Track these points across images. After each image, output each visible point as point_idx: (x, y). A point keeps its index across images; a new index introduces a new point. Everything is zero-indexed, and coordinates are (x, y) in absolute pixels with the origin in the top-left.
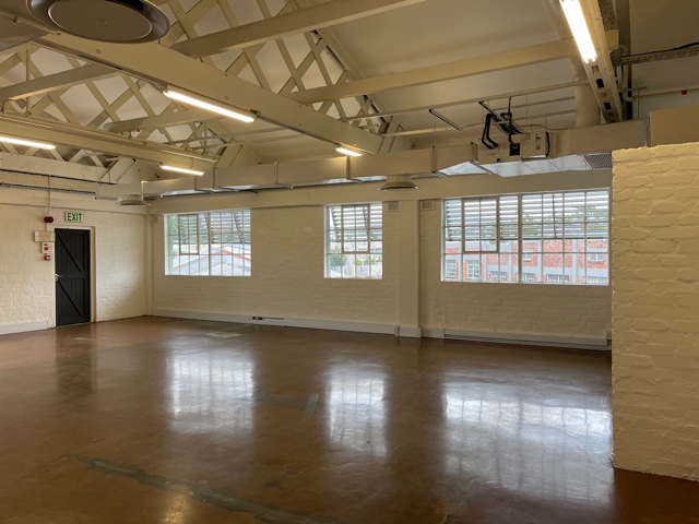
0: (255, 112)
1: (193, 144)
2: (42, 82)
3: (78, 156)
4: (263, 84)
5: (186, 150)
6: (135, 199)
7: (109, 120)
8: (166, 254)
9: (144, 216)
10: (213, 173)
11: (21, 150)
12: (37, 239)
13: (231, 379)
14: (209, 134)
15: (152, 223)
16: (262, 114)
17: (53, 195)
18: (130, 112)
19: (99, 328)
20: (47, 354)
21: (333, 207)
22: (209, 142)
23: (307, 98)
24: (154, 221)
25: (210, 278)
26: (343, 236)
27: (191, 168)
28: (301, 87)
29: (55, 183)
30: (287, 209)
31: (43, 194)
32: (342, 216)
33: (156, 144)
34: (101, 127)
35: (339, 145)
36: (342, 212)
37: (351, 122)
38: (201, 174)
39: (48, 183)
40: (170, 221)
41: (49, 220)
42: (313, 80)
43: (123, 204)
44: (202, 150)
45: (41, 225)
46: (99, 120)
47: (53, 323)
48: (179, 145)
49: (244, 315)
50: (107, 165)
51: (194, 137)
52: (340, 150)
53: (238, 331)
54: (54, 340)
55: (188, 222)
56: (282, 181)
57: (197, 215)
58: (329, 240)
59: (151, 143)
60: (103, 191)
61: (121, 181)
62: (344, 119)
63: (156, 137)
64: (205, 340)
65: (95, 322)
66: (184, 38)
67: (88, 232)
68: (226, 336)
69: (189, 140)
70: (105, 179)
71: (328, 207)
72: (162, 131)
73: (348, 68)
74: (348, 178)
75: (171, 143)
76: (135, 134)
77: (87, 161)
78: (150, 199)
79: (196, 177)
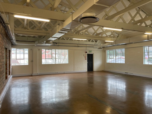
0: (122, 28)
1: (111, 36)
2: (85, 28)
3: (91, 41)
4: (124, 22)
5: (110, 37)
6: (100, 48)
7: (96, 33)
8: (107, 58)
9: (103, 51)
10: (115, 41)
11: (82, 41)
12: (85, 56)
13: (118, 85)
14: (115, 33)
15: (104, 52)
16: (124, 28)
17: (87, 48)
18: (100, 31)
19: (94, 72)
20: (86, 76)
21: (146, 47)
22: (115, 35)
23: (136, 23)
24: (105, 52)
25: (116, 63)
26: (149, 54)
27: (111, 41)
28: (134, 21)
29: (87, 46)
30: (134, 48)
31: (85, 48)
32: (149, 49)
33: (104, 37)
34: (94, 35)
35: (145, 32)
36: (149, 48)
37: (149, 26)
38: (113, 42)
39: (86, 46)
40: (108, 52)
41: (86, 52)
42: (138, 18)
43: (98, 49)
44: (113, 37)
45: (85, 53)
46: (94, 33)
47: (87, 71)
48: (109, 36)
49: (123, 72)
50: (96, 42)
51: (112, 34)
52: (146, 33)
53: (121, 75)
54: (87, 74)
55: (111, 52)
56: (131, 42)
57: (113, 50)
58: (145, 55)
59: (103, 37)
60: (95, 46)
61: (98, 44)
62: (146, 26)
63: (104, 35)
64: (114, 77)
65: (94, 71)
66: (107, 17)
67: (93, 54)
68: (118, 76)
69: (111, 35)
70: (95, 44)
71: (144, 47)
72: (105, 34)
73: (147, 13)
74: (148, 40)
75: (107, 36)
76: (100, 35)
77: (93, 41)
78: (104, 47)
79: (112, 42)
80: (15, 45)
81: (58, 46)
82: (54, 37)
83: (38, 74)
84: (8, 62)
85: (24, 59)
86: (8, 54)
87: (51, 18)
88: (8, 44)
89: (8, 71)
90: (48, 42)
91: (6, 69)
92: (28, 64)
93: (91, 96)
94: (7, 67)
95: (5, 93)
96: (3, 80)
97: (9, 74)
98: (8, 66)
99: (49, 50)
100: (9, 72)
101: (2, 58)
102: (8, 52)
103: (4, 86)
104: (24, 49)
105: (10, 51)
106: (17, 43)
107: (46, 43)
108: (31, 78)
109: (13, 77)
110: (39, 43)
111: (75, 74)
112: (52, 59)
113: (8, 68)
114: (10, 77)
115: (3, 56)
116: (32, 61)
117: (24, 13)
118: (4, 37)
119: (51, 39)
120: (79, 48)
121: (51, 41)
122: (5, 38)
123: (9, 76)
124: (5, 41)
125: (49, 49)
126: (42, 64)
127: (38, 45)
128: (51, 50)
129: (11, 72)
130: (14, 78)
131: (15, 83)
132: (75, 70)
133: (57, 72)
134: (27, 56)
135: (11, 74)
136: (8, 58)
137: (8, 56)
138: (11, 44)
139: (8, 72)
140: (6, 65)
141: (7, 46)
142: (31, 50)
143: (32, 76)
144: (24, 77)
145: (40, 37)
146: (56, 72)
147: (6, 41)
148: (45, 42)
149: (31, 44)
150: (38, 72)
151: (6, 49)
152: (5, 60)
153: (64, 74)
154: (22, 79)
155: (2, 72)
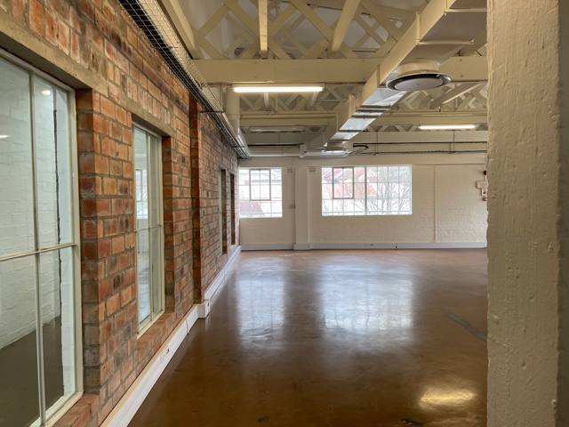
12: (479, 186)
31: (482, 155)
45: (480, 176)
80: (247, 159)
81: (375, 154)
82: (349, 131)
83: (309, 245)
84: (229, 208)
85: (270, 200)
86: (228, 185)
87: (326, 81)
88: (226, 157)
89: (229, 230)
90: (334, 145)
91: (225, 226)
92: (280, 215)
93: (452, 316)
94: (225, 220)
95: (221, 286)
96: (217, 251)
97: (233, 242)
98: (229, 218)
99: (345, 170)
100: (233, 236)
101: (212, 196)
102: (228, 179)
103: (219, 269)
104: (270, 170)
105: (232, 177)
106: (253, 153)
107: (327, 149)
108: (289, 258)
109: (242, 251)
110: (310, 149)
111: (438, 255)
112: (353, 198)
113: (229, 224)
114: (234, 250)
115: (215, 192)
116: (293, 206)
117: (255, 78)
118: (215, 142)
119: (338, 135)
120: (455, 158)
121: (344, 142)
122: (219, 142)
123: (230, 247)
124: (220, 150)
125: (343, 168)
126: (323, 215)
127: (308, 154)
128: (351, 170)
129: (237, 235)
130: (245, 253)
131: (247, 265)
132: (437, 241)
133: (371, 242)
134: (278, 191)
135: (237, 241)
136: (229, 196)
137: (228, 190)
138: (235, 157)
139: (229, 236)
140: (224, 214)
141: (225, 164)
142: (290, 170)
143: (292, 250)
144: (270, 253)
145: (315, 129)
146: (367, 242)
147: (223, 150)
148: (326, 145)
149: (289, 153)
150: (311, 241)
151: (223, 171)
152: (219, 202)
153: (395, 252)
154: (265, 258)
155: (214, 234)
